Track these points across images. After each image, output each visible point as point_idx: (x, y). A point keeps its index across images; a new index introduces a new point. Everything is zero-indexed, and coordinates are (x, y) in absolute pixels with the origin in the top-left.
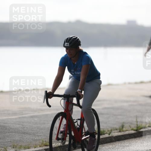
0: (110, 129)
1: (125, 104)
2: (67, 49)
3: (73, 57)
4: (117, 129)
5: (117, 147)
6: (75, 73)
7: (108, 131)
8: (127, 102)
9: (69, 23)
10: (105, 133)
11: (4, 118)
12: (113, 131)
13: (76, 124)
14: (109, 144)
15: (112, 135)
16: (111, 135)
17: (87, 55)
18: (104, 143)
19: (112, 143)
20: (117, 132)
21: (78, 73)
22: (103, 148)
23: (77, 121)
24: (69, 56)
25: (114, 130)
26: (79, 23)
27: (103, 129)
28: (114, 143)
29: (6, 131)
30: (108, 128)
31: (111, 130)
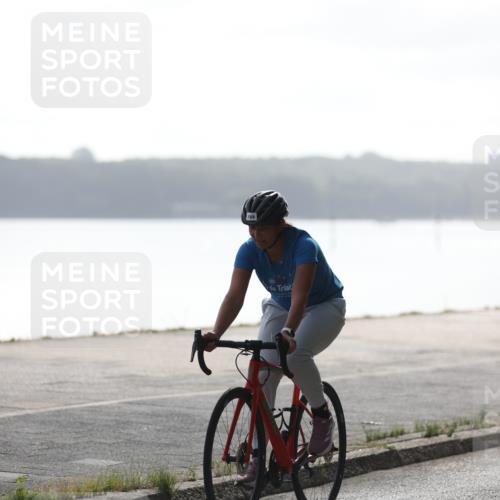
0: (450, 423)
1: (487, 360)
2: (252, 229)
3: (270, 248)
4: (468, 423)
5: (469, 466)
6: (277, 288)
7: (447, 426)
8: (492, 354)
9: (348, 160)
10: (439, 431)
11: (188, 394)
12: (459, 428)
13: (278, 421)
14: (448, 458)
15: (456, 436)
16: (452, 438)
17: (309, 239)
18: (438, 458)
19: (456, 457)
20: (469, 430)
21: (287, 288)
22: (436, 468)
23: (281, 414)
24: (259, 247)
25: (461, 425)
26: (370, 158)
27: (436, 421)
28: (461, 457)
29: (193, 426)
30: (446, 419)
31: (455, 426)
